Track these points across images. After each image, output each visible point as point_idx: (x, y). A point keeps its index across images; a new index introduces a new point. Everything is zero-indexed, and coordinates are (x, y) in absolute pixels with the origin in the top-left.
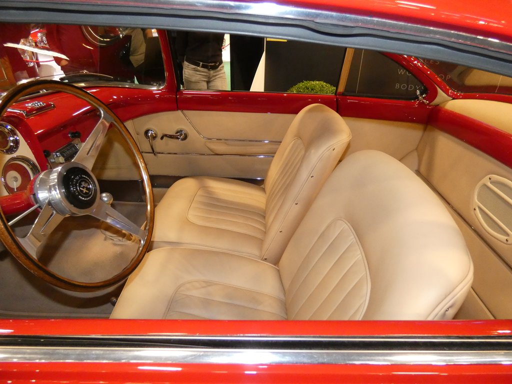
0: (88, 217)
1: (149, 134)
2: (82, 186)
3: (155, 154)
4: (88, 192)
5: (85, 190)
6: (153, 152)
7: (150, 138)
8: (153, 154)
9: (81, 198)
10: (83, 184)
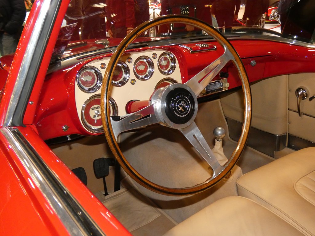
0: (177, 131)
1: (300, 93)
2: (180, 104)
3: (300, 115)
4: (183, 111)
5: (181, 109)
6: (299, 112)
7: (300, 96)
8: (297, 114)
9: (176, 113)
10: (182, 103)
